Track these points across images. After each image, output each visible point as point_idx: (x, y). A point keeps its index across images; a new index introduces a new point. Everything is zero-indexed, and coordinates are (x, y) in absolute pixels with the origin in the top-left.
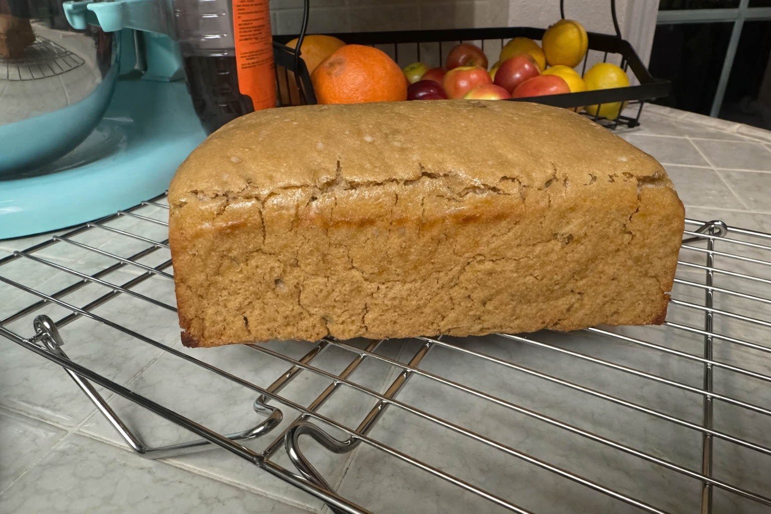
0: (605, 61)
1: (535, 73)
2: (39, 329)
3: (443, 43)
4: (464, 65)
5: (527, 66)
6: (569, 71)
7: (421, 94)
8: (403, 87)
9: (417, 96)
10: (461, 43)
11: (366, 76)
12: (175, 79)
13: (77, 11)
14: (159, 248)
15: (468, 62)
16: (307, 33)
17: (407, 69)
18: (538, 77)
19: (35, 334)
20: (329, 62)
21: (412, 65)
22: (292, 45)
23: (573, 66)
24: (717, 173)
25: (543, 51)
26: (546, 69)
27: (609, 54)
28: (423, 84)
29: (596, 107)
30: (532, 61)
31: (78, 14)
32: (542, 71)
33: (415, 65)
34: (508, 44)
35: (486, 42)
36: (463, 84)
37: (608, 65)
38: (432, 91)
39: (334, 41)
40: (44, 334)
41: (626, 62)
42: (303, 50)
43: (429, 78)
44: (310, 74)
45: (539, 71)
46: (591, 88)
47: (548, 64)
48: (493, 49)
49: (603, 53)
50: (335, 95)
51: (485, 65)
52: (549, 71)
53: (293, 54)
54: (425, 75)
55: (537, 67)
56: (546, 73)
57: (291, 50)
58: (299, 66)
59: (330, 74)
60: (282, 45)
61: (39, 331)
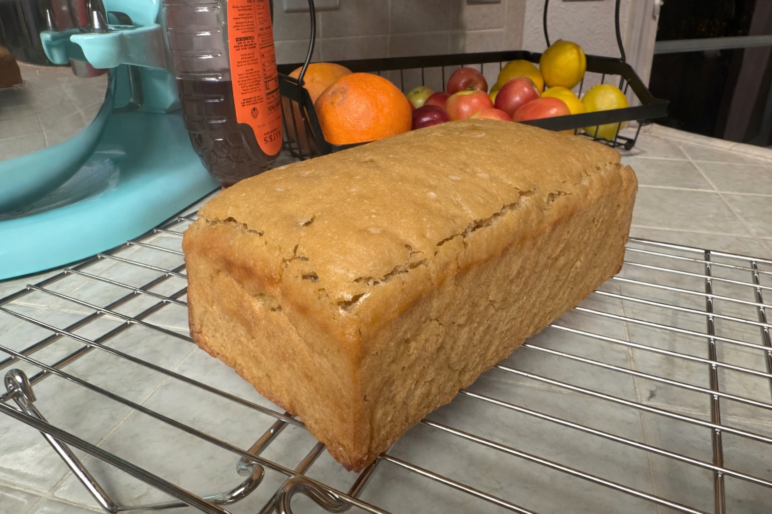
0: (602, 83)
1: (534, 96)
2: (10, 385)
3: (446, 68)
4: (465, 89)
5: (526, 89)
6: (567, 93)
7: (425, 119)
8: (408, 113)
9: (421, 122)
10: (462, 67)
11: (369, 105)
12: (171, 111)
13: (55, 43)
14: (138, 294)
15: (469, 86)
16: (311, 62)
17: (412, 93)
18: (536, 101)
19: (5, 391)
20: (332, 91)
21: (416, 89)
22: (295, 75)
23: (570, 88)
24: (721, 196)
25: (541, 72)
26: (544, 90)
27: (607, 76)
28: (426, 110)
29: (594, 128)
30: (531, 84)
31: (57, 47)
32: (541, 93)
33: (419, 89)
34: (506, 66)
35: (486, 65)
36: (465, 108)
37: (605, 86)
38: (436, 116)
39: (338, 69)
40: (16, 390)
41: (625, 82)
42: (306, 79)
43: (432, 103)
44: (314, 102)
45: (538, 93)
46: (589, 110)
47: (546, 85)
48: (491, 72)
49: (600, 75)
50: (339, 124)
51: (485, 89)
52: (548, 93)
53: (297, 84)
54: (427, 101)
55: (536, 90)
56: (545, 95)
57: (293, 80)
58: (303, 96)
59: (332, 103)
60: (286, 75)
61: (11, 387)
